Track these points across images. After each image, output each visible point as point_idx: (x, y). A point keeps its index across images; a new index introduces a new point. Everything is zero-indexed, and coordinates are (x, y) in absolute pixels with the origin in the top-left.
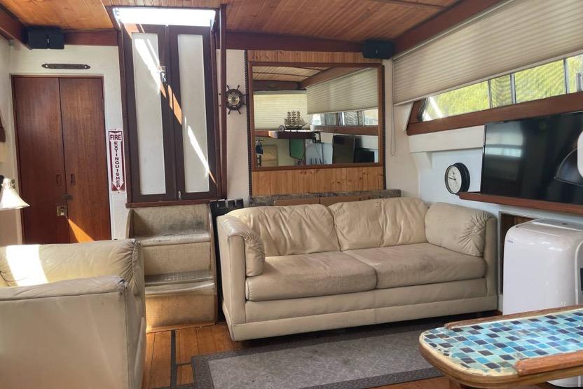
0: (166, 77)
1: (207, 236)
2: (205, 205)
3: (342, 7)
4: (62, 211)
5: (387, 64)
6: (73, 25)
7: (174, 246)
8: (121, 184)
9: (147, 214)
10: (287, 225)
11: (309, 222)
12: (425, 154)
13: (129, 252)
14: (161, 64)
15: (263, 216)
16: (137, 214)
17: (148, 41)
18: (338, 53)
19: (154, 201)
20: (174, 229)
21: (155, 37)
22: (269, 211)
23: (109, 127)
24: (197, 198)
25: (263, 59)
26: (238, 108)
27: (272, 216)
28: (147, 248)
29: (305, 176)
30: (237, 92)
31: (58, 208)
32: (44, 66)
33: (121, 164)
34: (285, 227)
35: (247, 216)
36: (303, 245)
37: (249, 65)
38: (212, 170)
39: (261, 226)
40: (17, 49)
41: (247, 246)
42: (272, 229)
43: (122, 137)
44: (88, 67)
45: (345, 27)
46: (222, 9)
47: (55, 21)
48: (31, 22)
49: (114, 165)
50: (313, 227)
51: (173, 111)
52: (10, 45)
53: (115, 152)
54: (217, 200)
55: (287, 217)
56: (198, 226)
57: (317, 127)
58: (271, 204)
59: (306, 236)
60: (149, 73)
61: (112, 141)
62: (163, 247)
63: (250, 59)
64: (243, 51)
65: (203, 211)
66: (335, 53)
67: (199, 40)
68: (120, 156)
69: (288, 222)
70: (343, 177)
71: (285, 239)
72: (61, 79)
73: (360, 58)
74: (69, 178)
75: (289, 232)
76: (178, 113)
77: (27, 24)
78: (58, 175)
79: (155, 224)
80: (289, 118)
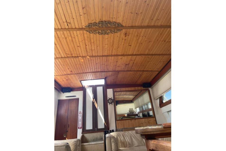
0: (94, 97)
1: (103, 142)
2: (103, 132)
3: (134, 74)
4: (65, 136)
5: (150, 89)
6: (73, 87)
7: (93, 145)
8: (81, 127)
9: (87, 136)
10: (127, 137)
11: (133, 135)
12: (166, 113)
13: (77, 142)
14: (93, 94)
15: (119, 134)
16: (84, 136)
17: (90, 89)
18: (136, 87)
19: (89, 131)
20: (94, 140)
21: (91, 88)
22: (121, 133)
23: (79, 111)
24: (101, 130)
25: (117, 90)
26: (111, 103)
27: (122, 134)
28: (86, 146)
29: (132, 122)
30: (111, 99)
31: (64, 135)
32: (66, 97)
33: (81, 121)
34: (126, 137)
35: (115, 134)
36: (132, 144)
37: (114, 92)
38: (105, 121)
39: (119, 138)
40: (61, 93)
41: (112, 140)
42: (122, 138)
43: (82, 113)
44: (76, 96)
45: (136, 80)
46: (105, 79)
47: (69, 86)
48: (64, 87)
49: (79, 121)
50: (135, 137)
51: (95, 105)
52: (59, 93)
53: (80, 117)
54: (107, 130)
55: (127, 134)
56: (101, 139)
57: (138, 112)
58: (122, 131)
59: (133, 141)
60: (90, 96)
61: (80, 114)
62: (90, 145)
63: (114, 91)
64: (112, 89)
65: (102, 134)
66: (135, 88)
67: (102, 88)
68: (81, 119)
69: (127, 136)
70: (143, 122)
71: (126, 142)
72: (69, 100)
73: (142, 88)
74: (68, 125)
75: (128, 139)
76: (96, 105)
77: (63, 87)
78: (65, 125)
79: (89, 139)
80: (130, 110)
